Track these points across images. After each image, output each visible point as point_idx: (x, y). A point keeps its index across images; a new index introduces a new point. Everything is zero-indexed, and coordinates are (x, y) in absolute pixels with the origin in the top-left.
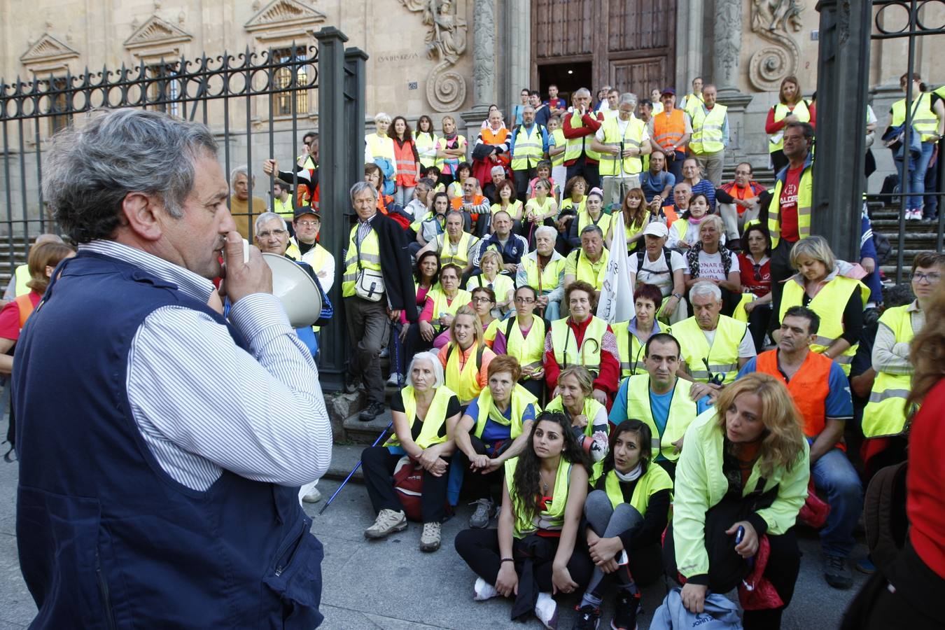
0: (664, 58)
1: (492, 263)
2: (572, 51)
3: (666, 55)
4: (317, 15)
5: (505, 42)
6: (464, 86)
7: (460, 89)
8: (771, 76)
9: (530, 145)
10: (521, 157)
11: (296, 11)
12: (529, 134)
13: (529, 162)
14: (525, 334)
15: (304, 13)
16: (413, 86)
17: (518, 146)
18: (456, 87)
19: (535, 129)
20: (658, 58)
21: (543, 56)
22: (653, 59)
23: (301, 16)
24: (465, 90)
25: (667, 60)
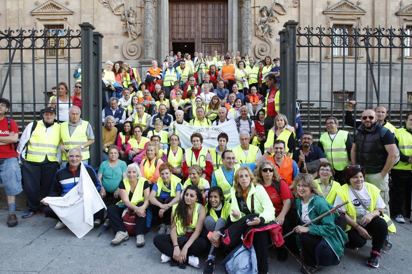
0: (223, 43)
1: (160, 125)
2: (186, 38)
3: (224, 42)
4: (69, 11)
5: (158, 32)
6: (140, 49)
7: (138, 50)
8: (263, 53)
9: (172, 76)
10: (168, 81)
11: (58, 8)
12: (171, 71)
13: (171, 83)
14: (175, 154)
15: (62, 9)
16: (116, 47)
17: (166, 76)
18: (136, 49)
19: (173, 70)
20: (221, 43)
21: (174, 39)
22: (219, 43)
23: (61, 11)
24: (140, 50)
25: (224, 44)
